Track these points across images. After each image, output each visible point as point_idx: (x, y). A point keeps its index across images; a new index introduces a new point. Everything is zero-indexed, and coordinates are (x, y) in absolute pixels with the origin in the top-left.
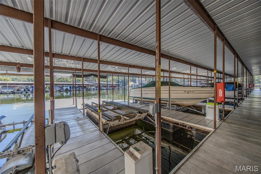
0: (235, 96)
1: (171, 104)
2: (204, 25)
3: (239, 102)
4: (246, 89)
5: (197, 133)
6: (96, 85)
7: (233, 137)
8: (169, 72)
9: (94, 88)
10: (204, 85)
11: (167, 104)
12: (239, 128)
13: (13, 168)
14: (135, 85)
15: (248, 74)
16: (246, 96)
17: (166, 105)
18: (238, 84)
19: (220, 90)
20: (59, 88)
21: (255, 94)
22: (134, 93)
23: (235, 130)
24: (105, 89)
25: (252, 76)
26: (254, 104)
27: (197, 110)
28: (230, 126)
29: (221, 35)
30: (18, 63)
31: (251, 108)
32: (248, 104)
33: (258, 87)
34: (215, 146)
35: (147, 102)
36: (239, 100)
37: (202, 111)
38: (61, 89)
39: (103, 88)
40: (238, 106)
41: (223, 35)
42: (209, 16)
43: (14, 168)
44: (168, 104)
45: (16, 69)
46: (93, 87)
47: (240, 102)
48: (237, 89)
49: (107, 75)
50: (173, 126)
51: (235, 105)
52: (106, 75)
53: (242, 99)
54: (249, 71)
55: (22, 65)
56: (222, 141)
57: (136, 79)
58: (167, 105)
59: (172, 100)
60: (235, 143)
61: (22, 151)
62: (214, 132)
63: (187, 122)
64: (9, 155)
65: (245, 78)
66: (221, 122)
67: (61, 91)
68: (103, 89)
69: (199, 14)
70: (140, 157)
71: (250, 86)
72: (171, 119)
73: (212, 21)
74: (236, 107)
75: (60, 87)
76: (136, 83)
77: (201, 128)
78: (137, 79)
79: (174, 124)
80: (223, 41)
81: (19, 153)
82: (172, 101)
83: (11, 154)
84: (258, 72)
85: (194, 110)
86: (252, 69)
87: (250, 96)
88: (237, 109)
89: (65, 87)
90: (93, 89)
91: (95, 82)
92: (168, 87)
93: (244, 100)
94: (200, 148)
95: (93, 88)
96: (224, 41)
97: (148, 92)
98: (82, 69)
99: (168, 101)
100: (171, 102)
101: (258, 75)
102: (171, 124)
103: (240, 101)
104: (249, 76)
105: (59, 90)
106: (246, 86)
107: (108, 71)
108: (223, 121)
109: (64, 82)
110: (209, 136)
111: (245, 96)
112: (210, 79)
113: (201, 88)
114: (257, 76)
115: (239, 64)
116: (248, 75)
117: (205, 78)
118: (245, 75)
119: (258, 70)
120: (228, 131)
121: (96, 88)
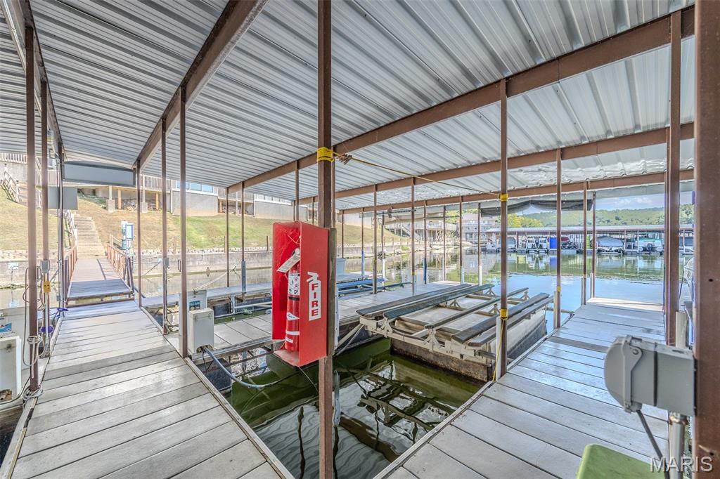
20: (620, 244)
49: (594, 195)
67: (625, 254)
89: (642, 242)
105: (618, 251)
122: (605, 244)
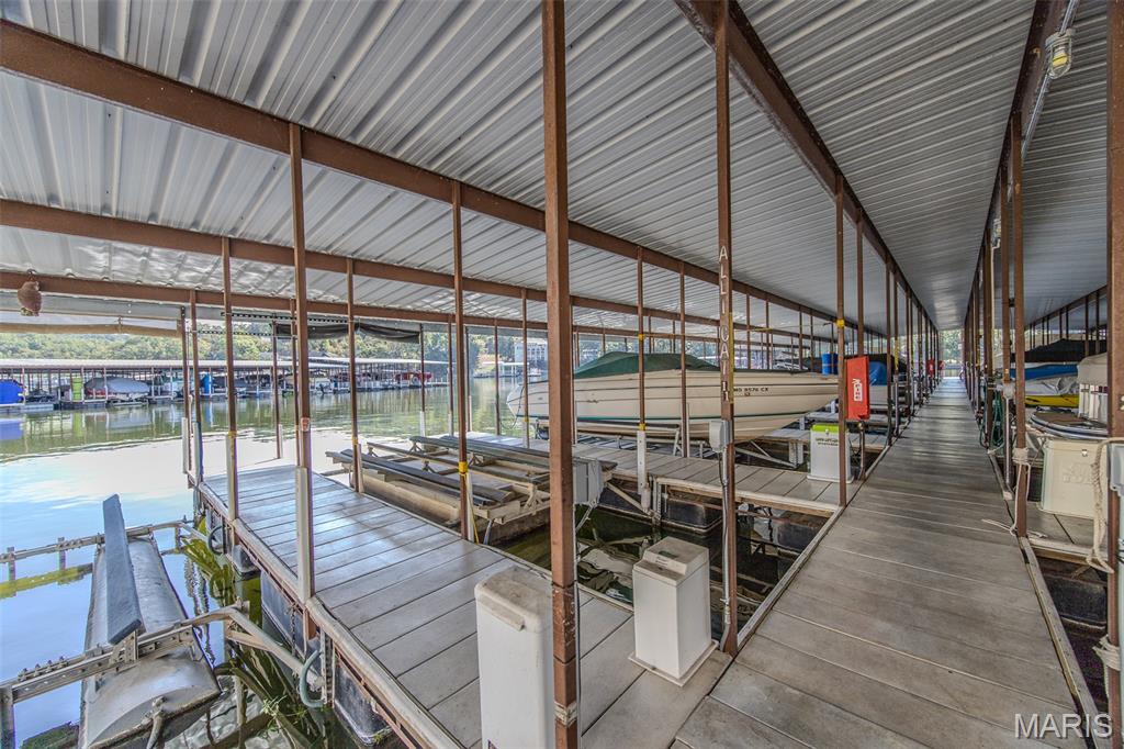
0: (890, 402)
1: (692, 439)
2: (808, 172)
3: (900, 423)
4: (921, 379)
5: (788, 527)
6: (333, 373)
7: (893, 521)
8: (682, 318)
9: (325, 385)
10: (783, 364)
11: (673, 438)
12: (905, 498)
13: (154, 704)
14: (507, 368)
15: (924, 325)
16: (920, 403)
17: (671, 441)
18: (896, 362)
19: (858, 381)
20: (146, 389)
21: (946, 395)
22: (541, 399)
23: (897, 504)
24: (377, 390)
25: (936, 332)
26: (945, 427)
27: (772, 456)
28: (881, 494)
29: (852, 203)
30: (29, 276)
31: (933, 442)
32: (928, 427)
33: (953, 372)
34: (850, 549)
35: (591, 435)
36: (901, 415)
37: (790, 460)
38: (156, 393)
39: (366, 385)
40: (898, 436)
41: (858, 205)
42: (825, 152)
43: (158, 705)
44: (677, 437)
45: (17, 301)
46: (318, 379)
47: (904, 423)
48: (895, 378)
49: (421, 327)
50: (708, 510)
51: (892, 433)
52: (417, 329)
53: (908, 414)
54: (926, 316)
55: (48, 282)
56: (869, 535)
57: (511, 343)
58: (676, 441)
59: (692, 422)
60: (902, 537)
61: (153, 646)
62: (841, 514)
63: (756, 491)
64: (100, 664)
65: (916, 337)
66: (856, 486)
67: (152, 403)
68: (369, 390)
69: (802, 149)
70: (687, 571)
71: (931, 367)
72: (698, 487)
73: (832, 164)
74: (894, 439)
75: (149, 383)
76: (513, 361)
77: (800, 508)
78: (518, 341)
79: (708, 503)
80: (857, 222)
81: (142, 654)
82: (692, 427)
83: (111, 662)
84: (954, 318)
85: (762, 457)
86: (933, 309)
87: (931, 401)
88: (897, 444)
89: (175, 384)
90: (322, 388)
91: (324, 355)
92: (676, 373)
93: (913, 415)
94: (813, 557)
95: (317, 385)
96: (860, 224)
97: (598, 395)
98: (346, 305)
99: (678, 426)
100: (690, 429)
101: (954, 328)
102: (701, 507)
103: (902, 419)
104: (927, 332)
105: (142, 400)
106: (921, 368)
107: (433, 313)
108: (861, 482)
109: (157, 357)
110: (832, 526)
111: (916, 403)
112: (806, 342)
113: (789, 375)
114: (950, 333)
115: (900, 291)
116: (924, 329)
117: (786, 340)
118: (915, 329)
119: (953, 311)
120: (879, 509)
121: (333, 385)
122: (118, 389)
